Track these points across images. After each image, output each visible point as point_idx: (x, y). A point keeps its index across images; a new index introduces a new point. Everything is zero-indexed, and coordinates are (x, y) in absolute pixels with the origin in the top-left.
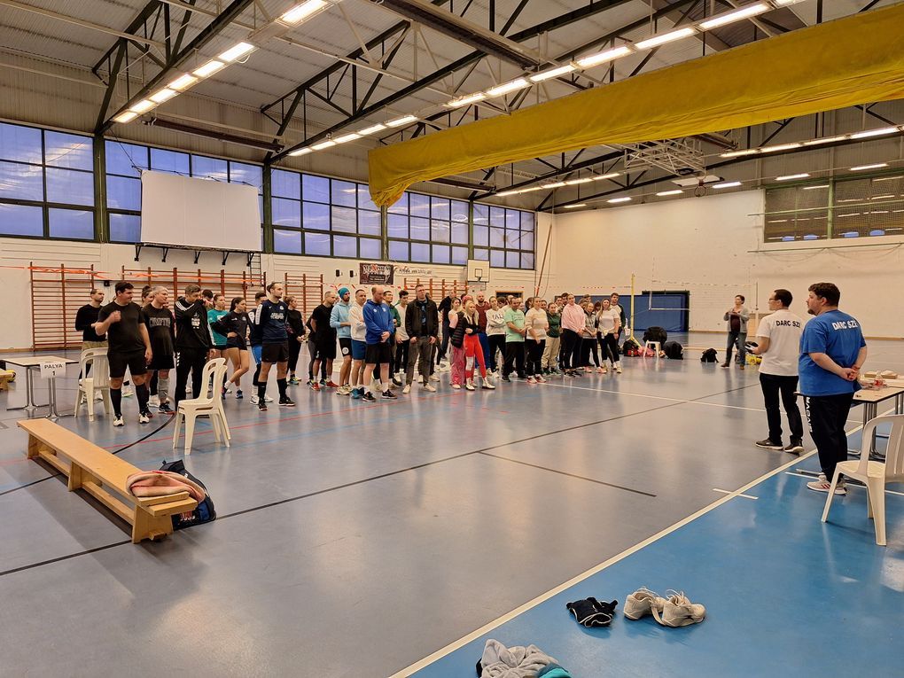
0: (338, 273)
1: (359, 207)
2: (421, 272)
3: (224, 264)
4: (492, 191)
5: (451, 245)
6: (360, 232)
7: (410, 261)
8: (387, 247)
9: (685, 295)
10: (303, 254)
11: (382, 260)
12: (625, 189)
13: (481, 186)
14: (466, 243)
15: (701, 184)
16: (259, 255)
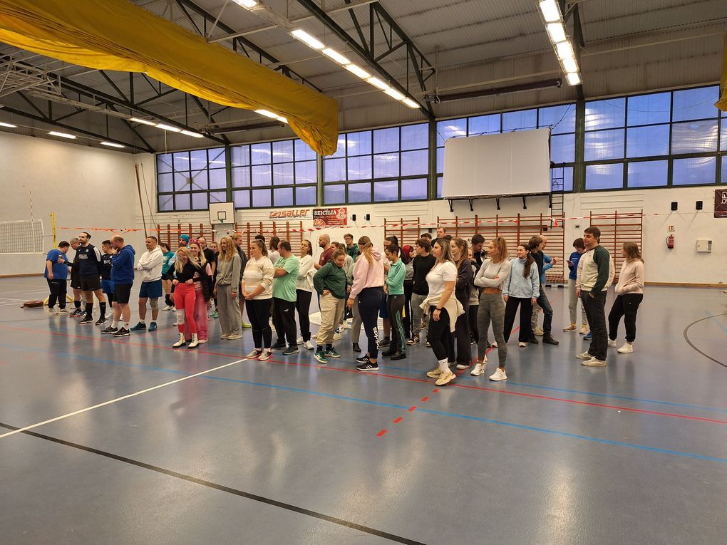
0: (674, 206)
3: (525, 207)
6: (723, 149)
16: (562, 195)
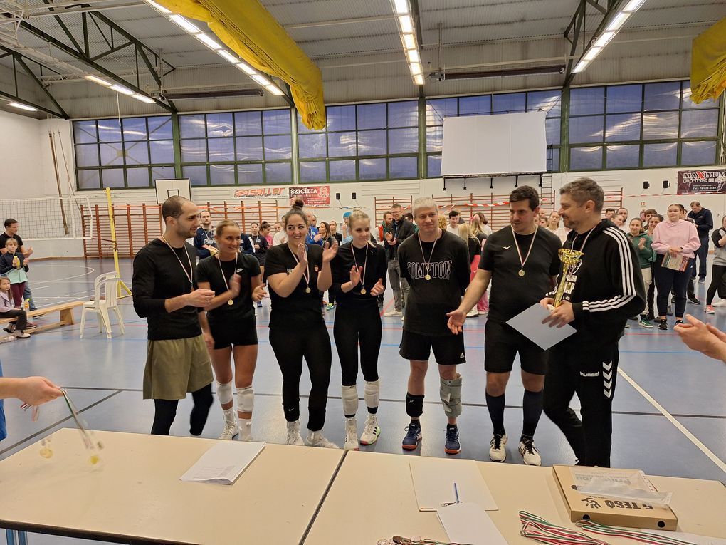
0: (646, 185)
1: (683, 107)
6: (682, 136)
10: (604, 168)
16: (550, 174)
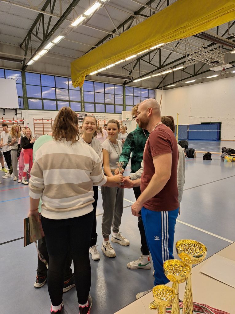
1: (69, 88)
2: (100, 117)
3: (4, 114)
4: (132, 80)
5: (115, 105)
6: (70, 100)
7: (95, 112)
8: (84, 106)
9: (219, 124)
10: (43, 109)
11: (82, 111)
12: (193, 76)
13: (128, 78)
14: (122, 103)
15: (224, 69)
16: (20, 110)
